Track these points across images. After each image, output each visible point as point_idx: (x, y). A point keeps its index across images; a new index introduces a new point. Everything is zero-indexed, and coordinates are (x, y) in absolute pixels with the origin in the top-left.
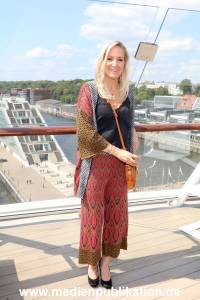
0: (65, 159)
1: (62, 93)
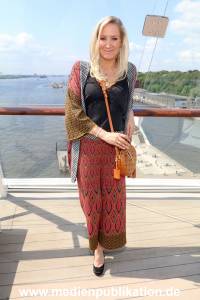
0: (147, 141)
1: (148, 83)
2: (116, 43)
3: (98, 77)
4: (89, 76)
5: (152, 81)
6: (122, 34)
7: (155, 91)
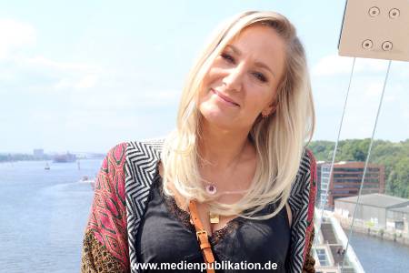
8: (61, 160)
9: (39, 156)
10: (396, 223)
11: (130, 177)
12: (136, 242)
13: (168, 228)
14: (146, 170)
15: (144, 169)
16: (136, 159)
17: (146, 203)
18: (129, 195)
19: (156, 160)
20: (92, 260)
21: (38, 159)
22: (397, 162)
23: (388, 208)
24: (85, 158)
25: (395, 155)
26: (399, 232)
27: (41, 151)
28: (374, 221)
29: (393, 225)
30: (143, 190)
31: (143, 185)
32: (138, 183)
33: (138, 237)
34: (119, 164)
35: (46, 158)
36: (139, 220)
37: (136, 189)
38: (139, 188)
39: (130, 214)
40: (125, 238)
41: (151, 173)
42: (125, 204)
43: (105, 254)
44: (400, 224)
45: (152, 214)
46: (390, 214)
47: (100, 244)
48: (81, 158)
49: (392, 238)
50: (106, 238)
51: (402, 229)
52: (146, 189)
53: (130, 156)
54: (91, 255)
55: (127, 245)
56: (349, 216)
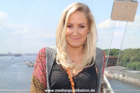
2: (83, 31)
3: (65, 64)
4: (55, 63)
5: (132, 58)
6: (90, 21)
7: (135, 69)
8: (17, 56)
9: (10, 54)
10: (123, 75)
11: (47, 58)
12: (49, 79)
13: (60, 74)
14: (52, 56)
15: (51, 56)
16: (49, 52)
17: (52, 67)
18: (47, 64)
19: (55, 53)
20: (35, 84)
21: (10, 55)
22: (123, 56)
23: (120, 70)
24: (25, 55)
25: (122, 54)
26: (124, 78)
27: (10, 53)
28: (116, 74)
29: (122, 76)
30: (51, 63)
31: (51, 61)
32: (50, 60)
33: (50, 77)
34: (43, 54)
35: (12, 55)
36: (50, 72)
37: (49, 62)
38: (50, 62)
39: (47, 70)
40: (46, 78)
41: (54, 57)
42: (45, 67)
43: (39, 83)
44: (124, 75)
45: (54, 70)
46: (121, 72)
47: (38, 79)
48: (23, 55)
49: (122, 80)
50: (39, 77)
51: (125, 77)
52: (52, 62)
53: (47, 52)
54: (34, 83)
55: (46, 80)
56: (108, 73)
